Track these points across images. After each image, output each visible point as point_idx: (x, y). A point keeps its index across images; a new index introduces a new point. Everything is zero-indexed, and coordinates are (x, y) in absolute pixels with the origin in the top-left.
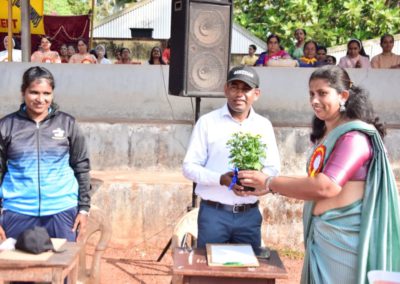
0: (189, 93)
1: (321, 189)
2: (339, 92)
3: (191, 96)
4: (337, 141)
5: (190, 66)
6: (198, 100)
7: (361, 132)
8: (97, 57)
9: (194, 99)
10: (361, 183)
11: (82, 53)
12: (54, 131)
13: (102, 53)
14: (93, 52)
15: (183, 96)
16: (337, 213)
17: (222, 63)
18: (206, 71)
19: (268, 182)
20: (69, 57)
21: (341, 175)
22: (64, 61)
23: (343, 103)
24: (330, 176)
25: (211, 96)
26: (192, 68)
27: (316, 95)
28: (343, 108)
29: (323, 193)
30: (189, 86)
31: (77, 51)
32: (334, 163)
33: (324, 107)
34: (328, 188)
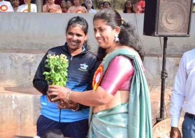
0: (160, 34)
1: (100, 98)
2: (113, 28)
3: (160, 36)
4: (110, 63)
5: (160, 14)
6: (166, 39)
7: (125, 56)
8: (86, 8)
9: (162, 38)
10: (125, 92)
11: (77, 6)
12: (81, 65)
13: (90, 5)
14: (83, 5)
15: (155, 36)
16: (105, 113)
17: (185, 11)
18: (172, 17)
19: (69, 95)
20: (67, 8)
21: (112, 87)
22: (63, 12)
23: (117, 36)
24: (105, 89)
25: (176, 36)
26: (162, 15)
27: (98, 30)
28: (117, 39)
29: (101, 101)
30: (159, 29)
31: (73, 4)
32: (107, 79)
33: (104, 39)
34: (104, 97)
